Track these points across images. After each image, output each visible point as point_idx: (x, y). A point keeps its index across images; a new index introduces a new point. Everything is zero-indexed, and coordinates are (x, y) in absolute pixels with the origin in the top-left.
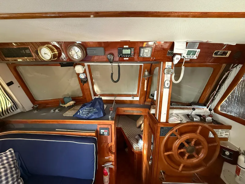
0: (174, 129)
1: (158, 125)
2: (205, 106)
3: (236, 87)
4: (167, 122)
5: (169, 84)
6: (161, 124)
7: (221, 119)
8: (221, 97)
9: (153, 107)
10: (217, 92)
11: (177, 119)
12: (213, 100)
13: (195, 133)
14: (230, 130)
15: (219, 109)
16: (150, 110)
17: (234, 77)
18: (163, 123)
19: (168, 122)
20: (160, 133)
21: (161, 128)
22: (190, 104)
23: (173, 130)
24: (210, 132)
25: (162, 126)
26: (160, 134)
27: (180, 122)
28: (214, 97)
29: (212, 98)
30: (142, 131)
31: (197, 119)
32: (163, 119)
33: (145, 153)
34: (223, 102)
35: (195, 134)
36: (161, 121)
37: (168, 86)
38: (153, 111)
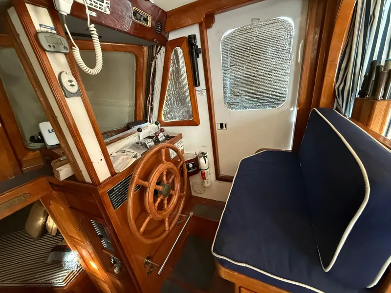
0: (134, 177)
1: (100, 192)
2: (147, 122)
3: (169, 82)
4: (113, 173)
5: (75, 83)
6: (105, 185)
7: (170, 130)
8: (158, 102)
9: (58, 163)
10: (153, 94)
11: (128, 159)
12: (152, 109)
13: (161, 163)
14: (182, 139)
15: (163, 119)
16: (52, 174)
17: (163, 69)
18: (107, 182)
19: (116, 173)
20: (112, 203)
21: (110, 193)
22: (128, 127)
23: (133, 180)
24: (170, 149)
25: (109, 188)
26: (113, 205)
27: (135, 159)
28: (152, 105)
29: (150, 106)
30: (58, 233)
31: (150, 143)
32: (103, 173)
33: (94, 266)
34: (163, 108)
35: (162, 165)
36: (101, 181)
37: (74, 90)
38: (64, 172)
